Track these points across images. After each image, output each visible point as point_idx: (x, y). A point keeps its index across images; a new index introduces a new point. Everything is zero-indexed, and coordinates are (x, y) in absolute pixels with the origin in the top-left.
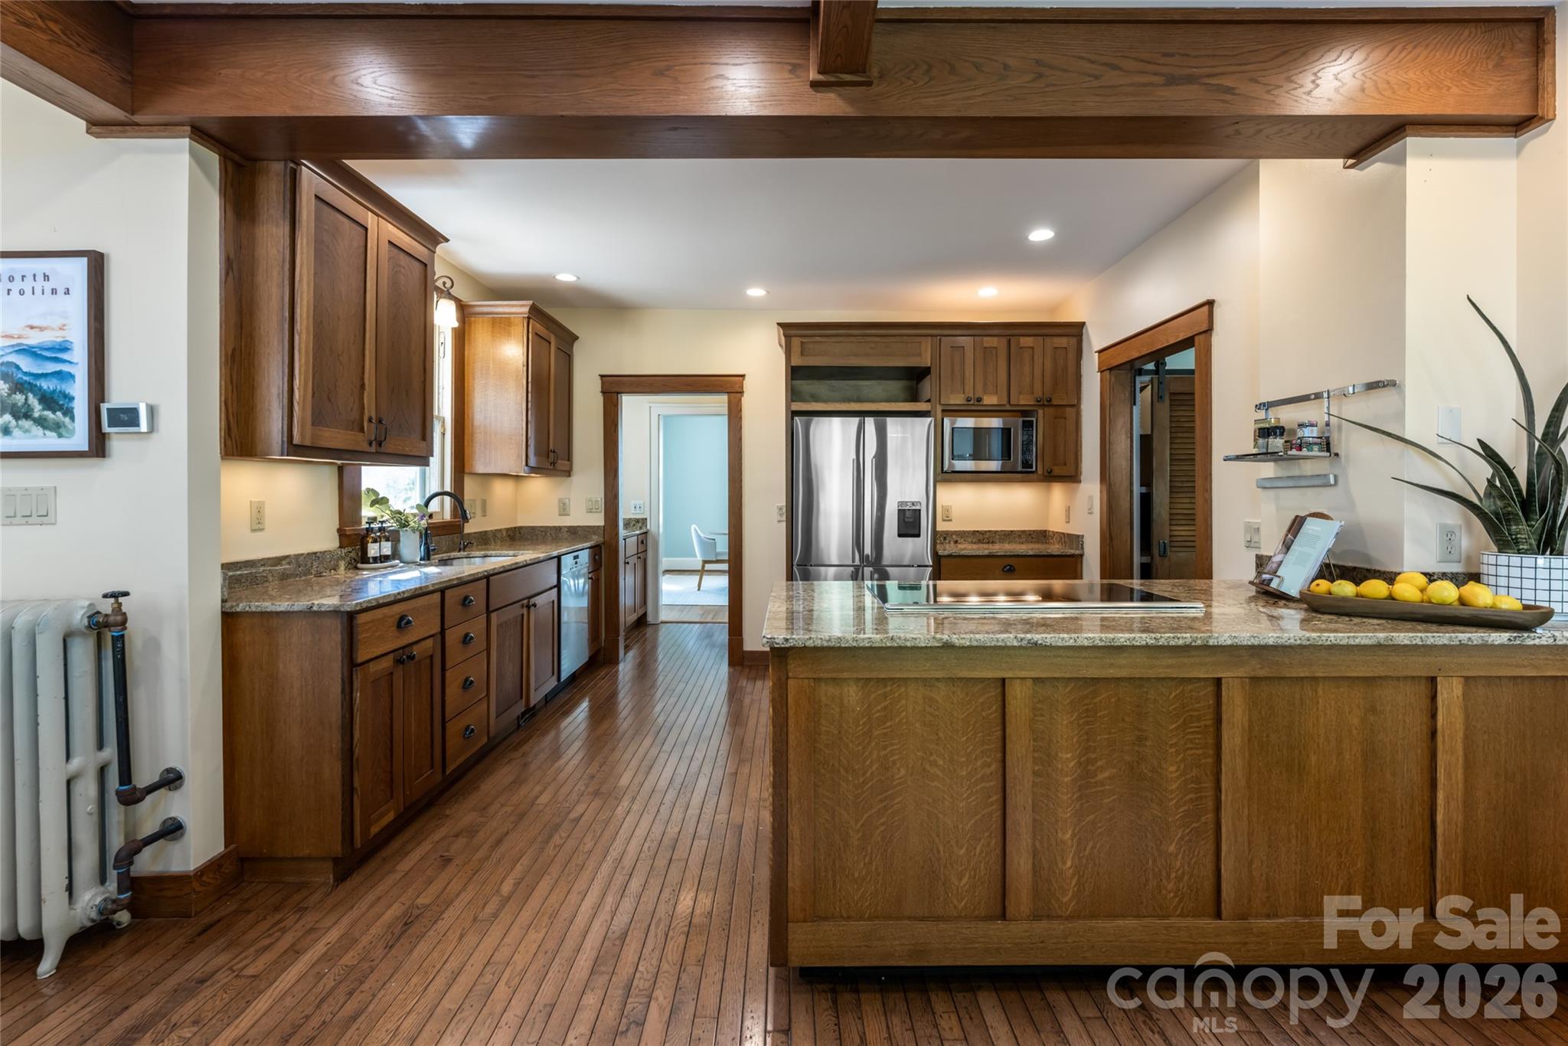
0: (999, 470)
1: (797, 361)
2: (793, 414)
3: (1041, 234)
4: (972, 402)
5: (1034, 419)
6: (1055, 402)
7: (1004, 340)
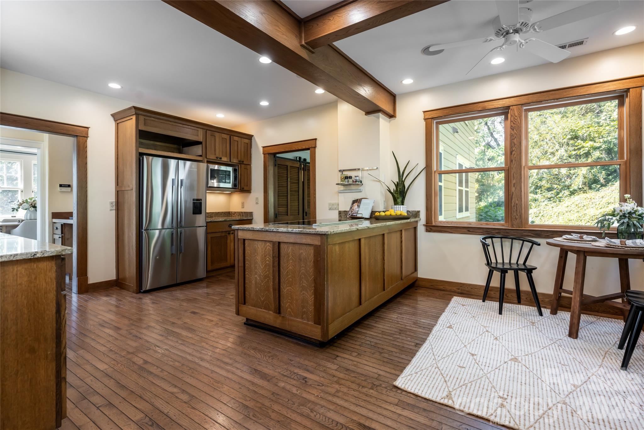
0: (231, 187)
1: (142, 128)
2: (141, 155)
3: (264, 103)
4: (218, 159)
5: (237, 168)
6: (244, 163)
7: (229, 136)
